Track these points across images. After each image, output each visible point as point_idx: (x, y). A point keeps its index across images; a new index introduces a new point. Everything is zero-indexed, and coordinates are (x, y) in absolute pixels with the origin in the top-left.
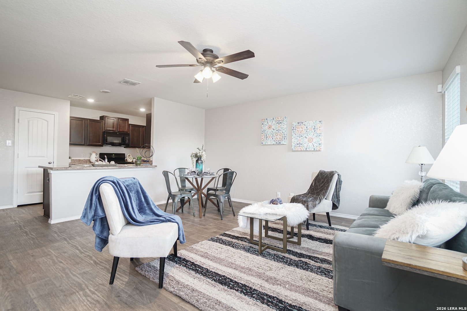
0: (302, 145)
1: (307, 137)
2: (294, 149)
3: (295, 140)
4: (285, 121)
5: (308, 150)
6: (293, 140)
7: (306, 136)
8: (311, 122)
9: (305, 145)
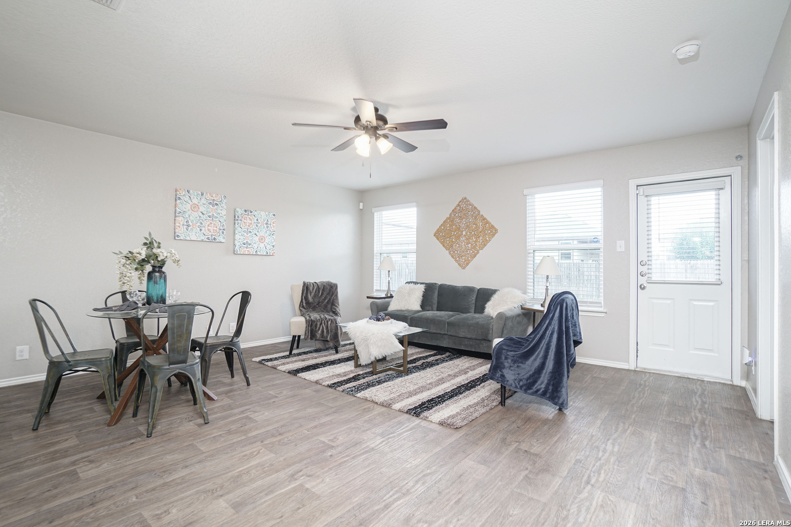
0: (250, 246)
1: (258, 234)
2: (239, 251)
3: (240, 237)
4: (224, 203)
5: (258, 253)
6: (237, 237)
7: (256, 233)
8: (263, 213)
9: (255, 246)
